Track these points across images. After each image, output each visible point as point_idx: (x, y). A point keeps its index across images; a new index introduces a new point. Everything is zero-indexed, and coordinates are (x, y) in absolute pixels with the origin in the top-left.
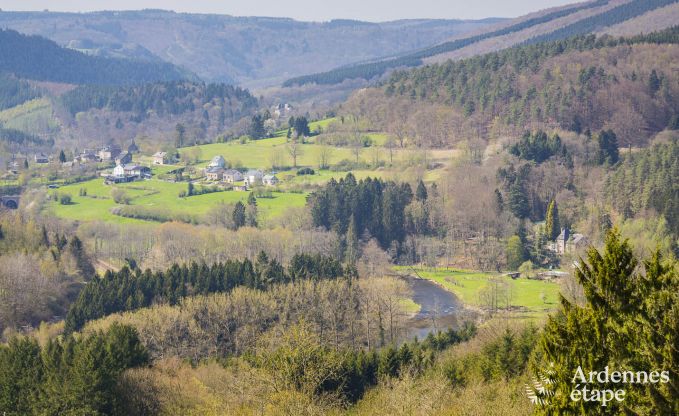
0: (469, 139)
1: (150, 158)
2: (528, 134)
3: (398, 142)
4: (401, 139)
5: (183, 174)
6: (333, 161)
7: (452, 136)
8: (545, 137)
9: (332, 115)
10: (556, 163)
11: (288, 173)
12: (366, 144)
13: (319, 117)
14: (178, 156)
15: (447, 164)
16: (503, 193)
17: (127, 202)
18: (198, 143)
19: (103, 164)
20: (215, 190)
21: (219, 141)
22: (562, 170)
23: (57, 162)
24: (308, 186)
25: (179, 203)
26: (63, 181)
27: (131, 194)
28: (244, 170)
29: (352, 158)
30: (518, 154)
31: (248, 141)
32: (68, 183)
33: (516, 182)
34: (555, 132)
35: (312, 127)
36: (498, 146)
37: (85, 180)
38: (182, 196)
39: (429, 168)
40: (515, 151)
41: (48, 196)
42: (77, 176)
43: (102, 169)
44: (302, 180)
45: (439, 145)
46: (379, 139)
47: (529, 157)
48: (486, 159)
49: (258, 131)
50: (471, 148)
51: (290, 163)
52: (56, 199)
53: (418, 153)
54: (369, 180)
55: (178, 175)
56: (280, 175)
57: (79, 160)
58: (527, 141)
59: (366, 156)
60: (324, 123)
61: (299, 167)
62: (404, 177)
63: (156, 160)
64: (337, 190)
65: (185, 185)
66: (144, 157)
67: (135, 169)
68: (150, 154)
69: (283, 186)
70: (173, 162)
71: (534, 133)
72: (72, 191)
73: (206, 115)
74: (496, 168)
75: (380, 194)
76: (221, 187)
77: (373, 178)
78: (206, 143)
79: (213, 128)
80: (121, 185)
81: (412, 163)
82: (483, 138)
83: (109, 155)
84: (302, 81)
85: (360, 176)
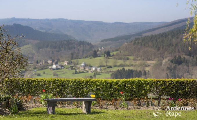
0: (158, 58)
1: (63, 63)
2: (175, 57)
3: (137, 59)
4: (138, 58)
5: (74, 68)
6: (118, 64)
7: (153, 57)
8: (180, 58)
9: (117, 50)
10: (184, 65)
11: (105, 68)
12: (128, 59)
13: (113, 51)
14: (72, 62)
15: (152, 65)
16: (169, 74)
17: (57, 75)
18: (77, 58)
19: (49, 64)
20: (83, 72)
21: (84, 58)
22: (185, 67)
23: (36, 64)
24: (110, 71)
25: (73, 76)
26: (38, 69)
27: (58, 73)
28: (91, 67)
29: (124, 63)
30: (173, 62)
31: (92, 58)
32: (39, 70)
33: (172, 71)
34: (183, 56)
35: (111, 54)
36: (167, 60)
37: (44, 69)
38: (73, 74)
39: (146, 66)
40: (172, 61)
41: (33, 74)
42: (42, 68)
43: (49, 66)
44: (109, 70)
45: (149, 60)
46: (131, 58)
47: (176, 63)
48: (163, 64)
49: (95, 55)
50: (159, 61)
51: (105, 64)
52: (36, 74)
53: (143, 62)
54: (129, 70)
55: (72, 68)
56: (102, 68)
57: (42, 63)
58: (175, 59)
59: (128, 63)
60: (115, 53)
61: (108, 66)
62: (139, 69)
63: (66, 63)
64: (120, 72)
65: (74, 71)
66: (62, 63)
67: (59, 66)
68: (63, 61)
69: (103, 71)
70: (70, 64)
71: (177, 56)
72: (41, 72)
73: (79, 50)
74: (166, 66)
75: (132, 74)
76: (85, 71)
77: (130, 69)
78: (80, 58)
79: (81, 54)
80: (55, 70)
81: (141, 65)
82: (162, 58)
83: (51, 62)
84: (106, 40)
85: (126, 68)
